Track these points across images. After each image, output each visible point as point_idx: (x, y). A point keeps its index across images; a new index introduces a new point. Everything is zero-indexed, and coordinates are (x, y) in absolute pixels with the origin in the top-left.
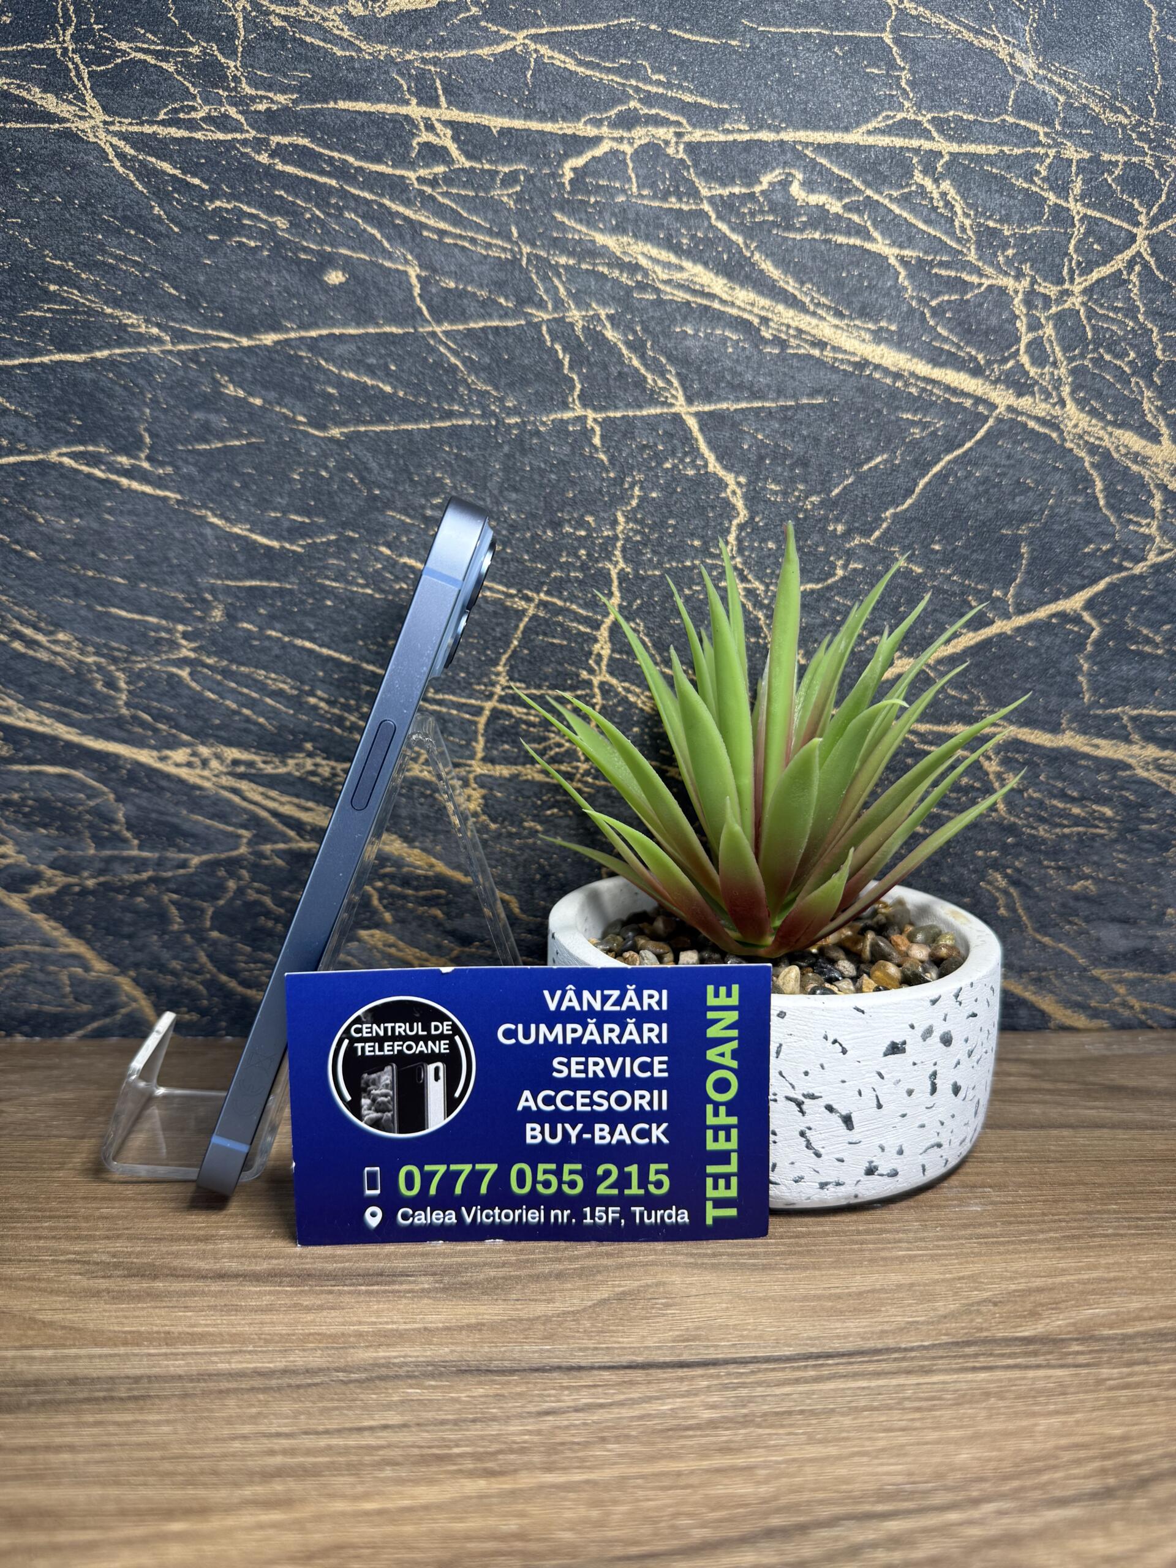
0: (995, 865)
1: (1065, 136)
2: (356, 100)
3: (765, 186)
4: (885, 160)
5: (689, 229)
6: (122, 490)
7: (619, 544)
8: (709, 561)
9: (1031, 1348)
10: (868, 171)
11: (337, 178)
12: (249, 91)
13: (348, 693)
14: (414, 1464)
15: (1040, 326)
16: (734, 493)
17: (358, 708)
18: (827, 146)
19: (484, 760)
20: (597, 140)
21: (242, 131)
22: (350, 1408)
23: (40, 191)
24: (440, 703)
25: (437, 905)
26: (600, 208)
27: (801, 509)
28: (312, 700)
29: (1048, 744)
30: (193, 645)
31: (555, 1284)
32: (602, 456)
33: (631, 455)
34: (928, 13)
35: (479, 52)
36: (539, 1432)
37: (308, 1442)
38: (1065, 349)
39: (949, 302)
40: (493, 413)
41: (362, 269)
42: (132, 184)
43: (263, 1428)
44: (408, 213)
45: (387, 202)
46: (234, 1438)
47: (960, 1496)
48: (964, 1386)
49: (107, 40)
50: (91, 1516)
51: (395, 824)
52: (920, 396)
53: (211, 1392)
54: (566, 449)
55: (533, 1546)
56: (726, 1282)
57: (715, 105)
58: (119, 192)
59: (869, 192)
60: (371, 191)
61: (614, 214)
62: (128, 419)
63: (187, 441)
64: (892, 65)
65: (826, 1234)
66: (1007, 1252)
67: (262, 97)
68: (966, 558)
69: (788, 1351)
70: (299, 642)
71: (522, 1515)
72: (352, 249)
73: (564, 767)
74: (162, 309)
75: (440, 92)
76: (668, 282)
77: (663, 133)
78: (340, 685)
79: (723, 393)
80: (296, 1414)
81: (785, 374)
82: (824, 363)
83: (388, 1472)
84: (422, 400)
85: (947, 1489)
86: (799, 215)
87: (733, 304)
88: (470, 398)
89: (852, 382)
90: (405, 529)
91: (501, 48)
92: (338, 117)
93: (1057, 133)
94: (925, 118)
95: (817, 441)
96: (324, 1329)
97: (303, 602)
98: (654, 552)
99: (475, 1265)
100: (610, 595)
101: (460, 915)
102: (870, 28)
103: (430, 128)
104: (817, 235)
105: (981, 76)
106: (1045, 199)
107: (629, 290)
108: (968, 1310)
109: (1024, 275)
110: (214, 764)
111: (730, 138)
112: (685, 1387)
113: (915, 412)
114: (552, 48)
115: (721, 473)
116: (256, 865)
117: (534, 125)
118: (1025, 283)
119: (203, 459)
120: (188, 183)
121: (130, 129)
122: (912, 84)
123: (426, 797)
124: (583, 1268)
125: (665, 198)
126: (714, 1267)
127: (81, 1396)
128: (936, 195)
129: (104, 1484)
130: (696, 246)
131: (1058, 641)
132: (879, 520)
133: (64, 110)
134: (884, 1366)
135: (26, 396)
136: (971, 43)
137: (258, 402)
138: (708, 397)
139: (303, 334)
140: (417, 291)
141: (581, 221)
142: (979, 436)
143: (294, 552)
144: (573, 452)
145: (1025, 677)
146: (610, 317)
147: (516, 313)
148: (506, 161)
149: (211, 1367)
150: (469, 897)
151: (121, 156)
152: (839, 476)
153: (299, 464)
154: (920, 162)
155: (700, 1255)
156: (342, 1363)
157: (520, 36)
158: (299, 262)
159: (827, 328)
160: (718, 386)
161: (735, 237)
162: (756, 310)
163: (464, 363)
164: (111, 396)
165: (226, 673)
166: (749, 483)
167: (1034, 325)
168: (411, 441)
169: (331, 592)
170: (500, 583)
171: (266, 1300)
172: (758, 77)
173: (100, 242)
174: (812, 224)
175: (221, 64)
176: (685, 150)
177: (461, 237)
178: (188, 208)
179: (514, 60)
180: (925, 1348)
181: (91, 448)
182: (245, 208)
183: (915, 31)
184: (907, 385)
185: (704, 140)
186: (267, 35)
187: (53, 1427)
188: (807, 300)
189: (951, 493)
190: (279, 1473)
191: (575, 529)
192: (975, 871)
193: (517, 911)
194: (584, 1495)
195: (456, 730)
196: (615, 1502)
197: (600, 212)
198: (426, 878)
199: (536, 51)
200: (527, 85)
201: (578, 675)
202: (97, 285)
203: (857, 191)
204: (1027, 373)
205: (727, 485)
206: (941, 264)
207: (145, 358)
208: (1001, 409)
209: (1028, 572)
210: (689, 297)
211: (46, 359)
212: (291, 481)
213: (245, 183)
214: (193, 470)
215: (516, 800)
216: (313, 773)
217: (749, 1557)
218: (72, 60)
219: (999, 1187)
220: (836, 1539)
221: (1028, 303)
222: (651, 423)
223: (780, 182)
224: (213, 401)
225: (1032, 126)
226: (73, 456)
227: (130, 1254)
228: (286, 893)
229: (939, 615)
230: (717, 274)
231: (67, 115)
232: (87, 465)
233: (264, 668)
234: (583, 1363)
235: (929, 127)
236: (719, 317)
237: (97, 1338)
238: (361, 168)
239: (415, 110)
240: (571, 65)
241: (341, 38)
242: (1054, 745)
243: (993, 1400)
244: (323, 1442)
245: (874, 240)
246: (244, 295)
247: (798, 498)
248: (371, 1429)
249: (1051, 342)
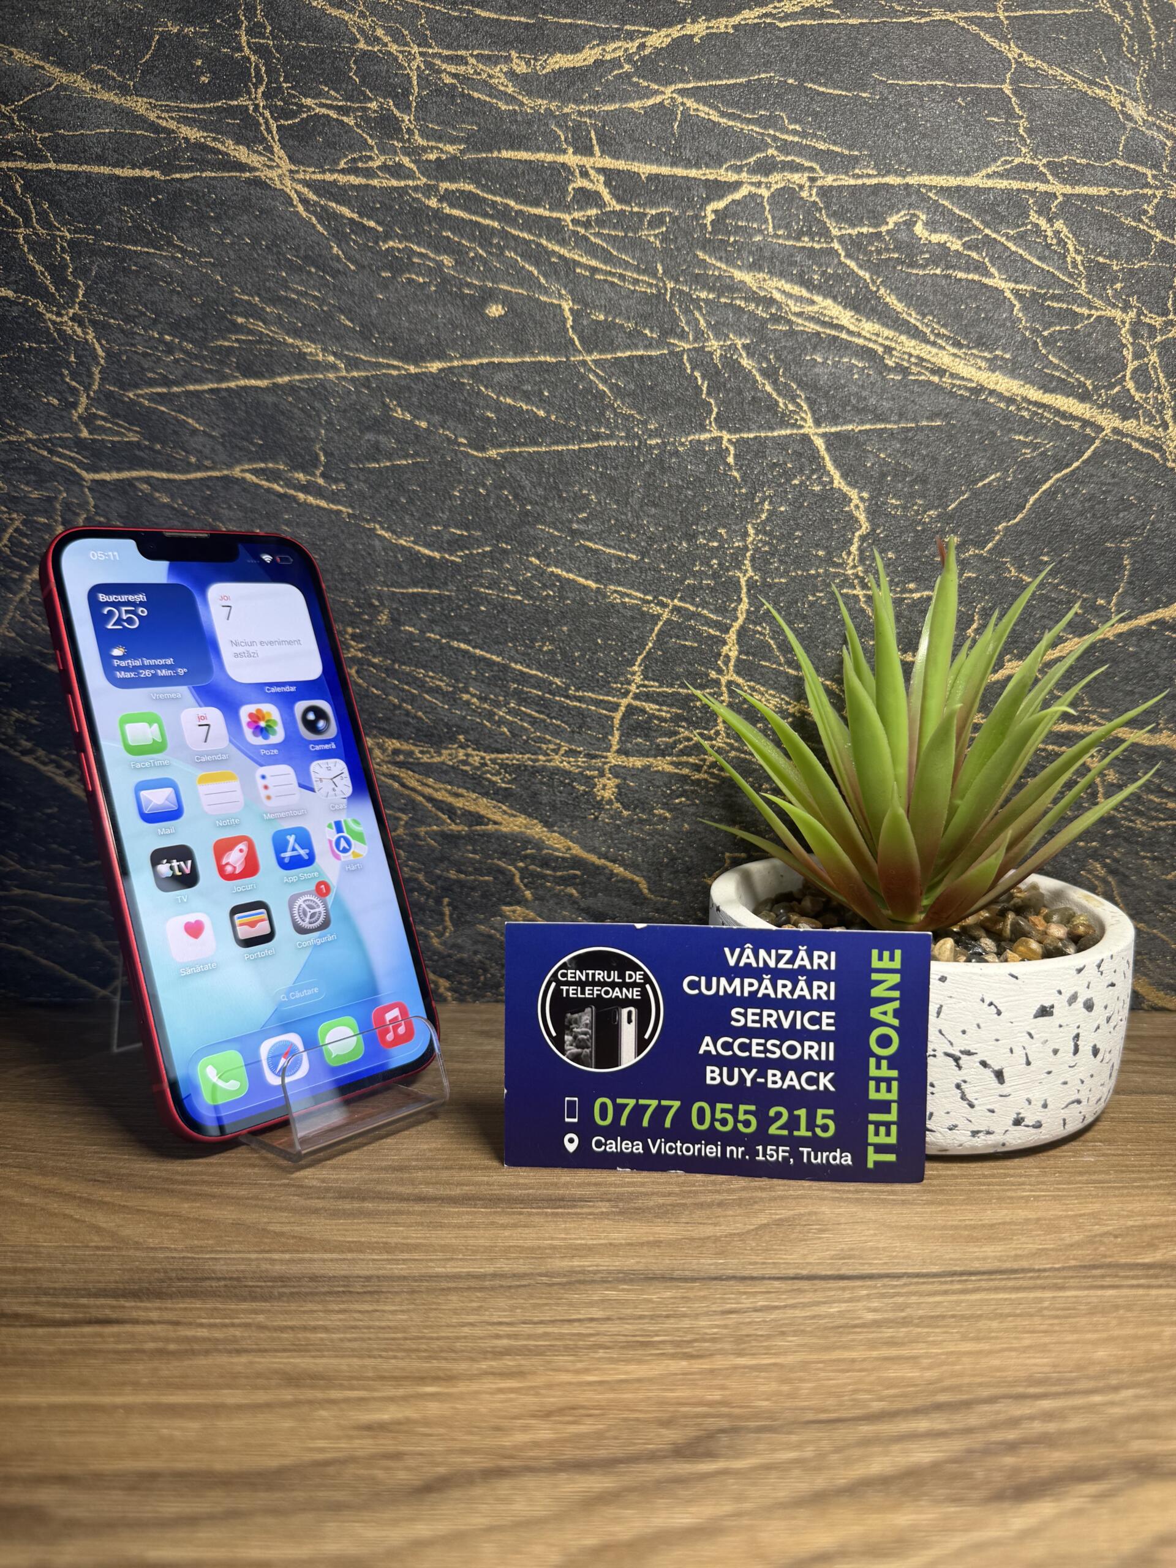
0: (1095, 855)
1: (1172, 178)
2: (518, 149)
3: (891, 226)
4: (1003, 201)
5: (820, 266)
6: (299, 504)
7: (748, 554)
8: (832, 570)
9: (1151, 1272)
10: (986, 212)
11: (500, 222)
12: (422, 142)
13: (497, 690)
14: (623, 1348)
15: (1146, 355)
16: (857, 507)
17: (506, 704)
18: (949, 189)
19: (619, 752)
20: (737, 185)
21: (414, 178)
22: (558, 1305)
23: (232, 233)
24: (580, 699)
25: (574, 885)
26: (740, 248)
27: (920, 522)
28: (466, 697)
29: (1146, 743)
30: (361, 646)
31: (719, 1211)
32: (735, 474)
33: (762, 473)
34: (1045, 66)
35: (631, 105)
36: (725, 1327)
37: (526, 1329)
38: (1168, 376)
39: (1060, 332)
40: (637, 436)
41: (520, 303)
42: (314, 226)
43: (486, 1318)
44: (563, 251)
45: (544, 242)
46: (464, 1325)
47: (1101, 1384)
48: (1095, 1300)
49: (294, 97)
50: (355, 1379)
51: (536, 809)
52: (1031, 419)
53: (435, 1290)
54: (703, 468)
55: (737, 1411)
56: (872, 1213)
57: (846, 152)
58: (302, 234)
59: (987, 231)
60: (530, 232)
61: (750, 253)
62: (305, 439)
63: (358, 460)
64: (1011, 114)
65: (955, 1177)
66: (1122, 1195)
67: (432, 148)
68: (1073, 569)
69: (935, 1269)
70: (455, 644)
71: (723, 1388)
72: (512, 284)
73: (691, 760)
74: (338, 339)
75: (594, 142)
76: (800, 315)
77: (797, 178)
78: (492, 682)
79: (848, 416)
80: (513, 1308)
81: (906, 398)
82: (943, 389)
83: (601, 1353)
84: (573, 423)
85: (1089, 1378)
86: (922, 253)
87: (859, 335)
88: (616, 421)
89: (969, 406)
90: (554, 541)
91: (651, 102)
92: (501, 165)
93: (1164, 175)
94: (1041, 163)
95: (935, 460)
96: (521, 1243)
97: (459, 607)
98: (781, 561)
99: (646, 1194)
100: (740, 600)
101: (596, 895)
102: (991, 81)
103: (585, 174)
104: (938, 271)
105: (1093, 123)
106: (1152, 237)
107: (764, 322)
108: (1091, 1241)
109: (1131, 307)
110: (377, 752)
111: (860, 182)
112: (847, 1295)
113: (1026, 435)
114: (697, 101)
115: (846, 489)
116: (411, 845)
117: (680, 172)
118: (1132, 314)
119: (373, 477)
120: (364, 226)
121: (314, 177)
122: (1029, 131)
123: (565, 785)
124: (740, 1199)
125: (798, 239)
126: (857, 1200)
127: (326, 1289)
128: (1049, 233)
129: (361, 1357)
130: (826, 281)
131: (1157, 647)
132: (992, 533)
133: (254, 160)
134: (1021, 1282)
135: (214, 418)
136: (1085, 93)
137: (424, 425)
138: (835, 419)
139: (466, 362)
140: (570, 323)
141: (721, 259)
142: (1086, 456)
143: (452, 562)
144: (709, 471)
145: (1126, 680)
146: (744, 346)
147: (660, 343)
148: (653, 204)
149: (430, 1271)
150: (602, 877)
151: (304, 201)
152: (955, 492)
153: (459, 482)
154: (1035, 203)
155: (844, 1191)
156: (543, 1269)
157: (668, 90)
158: (463, 297)
159: (944, 358)
160: (844, 409)
161: (861, 273)
162: (880, 340)
163: (611, 389)
164: (291, 418)
165: (389, 671)
166: (871, 498)
167: (1140, 354)
168: (561, 461)
169: (485, 599)
170: (638, 590)
171: (466, 1219)
172: (887, 126)
173: (285, 280)
174: (934, 261)
175: (396, 118)
176: (818, 194)
177: (610, 273)
178: (364, 248)
179: (663, 113)
180: (1058, 1269)
181: (271, 465)
182: (415, 248)
183: (1033, 82)
184: (1019, 409)
185: (835, 184)
186: (439, 91)
187: (304, 1312)
188: (928, 331)
189: (1059, 508)
190: (507, 1352)
191: (709, 540)
192: (1076, 861)
193: (646, 891)
194: (774, 1374)
195: (594, 724)
196: (802, 1380)
197: (739, 251)
198: (563, 859)
199: (683, 104)
200: (673, 135)
201: (707, 675)
202: (280, 317)
203: (976, 229)
204: (1133, 397)
205: (851, 500)
206: (1054, 298)
207: (322, 384)
208: (1108, 431)
209: (1130, 583)
210: (818, 328)
211: (232, 385)
212: (452, 497)
213: (416, 225)
214: (364, 487)
215: (648, 789)
216: (465, 763)
217: (922, 1424)
218: (262, 115)
219: (1109, 1142)
220: (998, 1413)
221: (1134, 333)
222: (781, 444)
223: (905, 222)
224: (384, 423)
225: (1141, 169)
226: (254, 472)
227: (337, 1180)
228: (438, 872)
229: (1046, 621)
230: (845, 307)
231: (257, 165)
232: (267, 480)
233: (424, 667)
234: (755, 1274)
235: (1045, 170)
236: (847, 345)
237: (325, 1246)
238: (520, 213)
239: (571, 159)
240: (715, 117)
241: (506, 94)
242: (1152, 743)
243: (1121, 1312)
244: (541, 1330)
245: (992, 276)
246: (412, 327)
247: (917, 512)
248: (579, 1320)
249: (1155, 368)
